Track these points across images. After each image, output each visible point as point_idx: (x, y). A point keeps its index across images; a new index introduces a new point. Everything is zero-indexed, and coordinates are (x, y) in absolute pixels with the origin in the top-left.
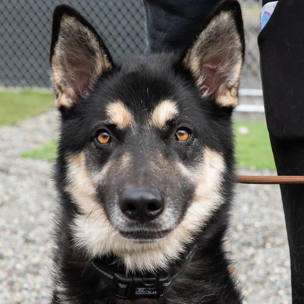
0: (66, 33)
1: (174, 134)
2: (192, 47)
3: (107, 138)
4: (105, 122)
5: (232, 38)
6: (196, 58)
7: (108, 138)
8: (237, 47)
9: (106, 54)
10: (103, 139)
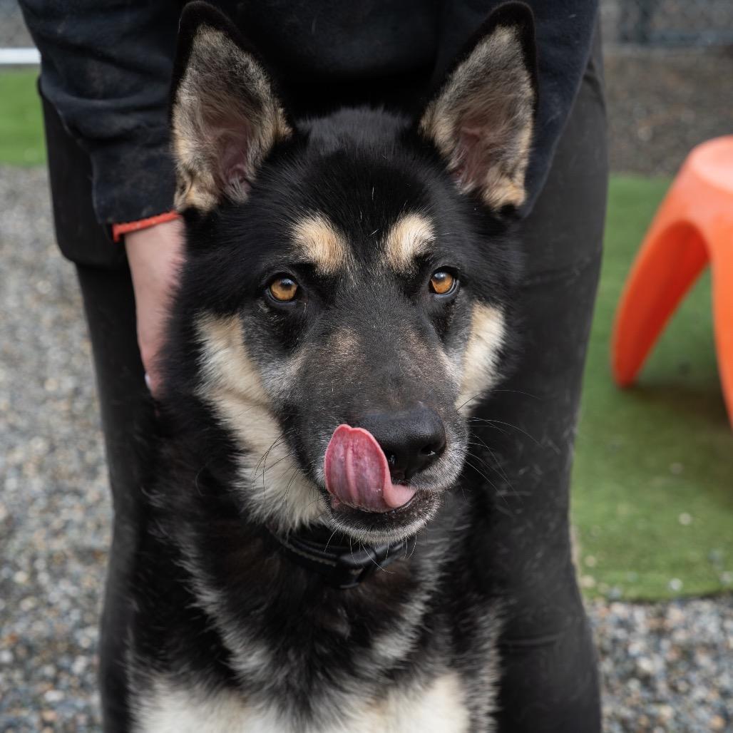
0: (203, 63)
1: (427, 283)
2: (438, 96)
3: (290, 289)
4: (291, 257)
5: (514, 79)
6: (444, 120)
7: (294, 289)
8: (524, 97)
9: (281, 107)
10: (283, 290)
